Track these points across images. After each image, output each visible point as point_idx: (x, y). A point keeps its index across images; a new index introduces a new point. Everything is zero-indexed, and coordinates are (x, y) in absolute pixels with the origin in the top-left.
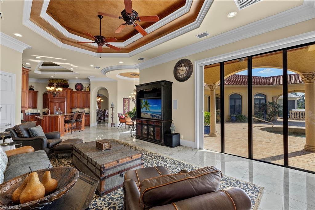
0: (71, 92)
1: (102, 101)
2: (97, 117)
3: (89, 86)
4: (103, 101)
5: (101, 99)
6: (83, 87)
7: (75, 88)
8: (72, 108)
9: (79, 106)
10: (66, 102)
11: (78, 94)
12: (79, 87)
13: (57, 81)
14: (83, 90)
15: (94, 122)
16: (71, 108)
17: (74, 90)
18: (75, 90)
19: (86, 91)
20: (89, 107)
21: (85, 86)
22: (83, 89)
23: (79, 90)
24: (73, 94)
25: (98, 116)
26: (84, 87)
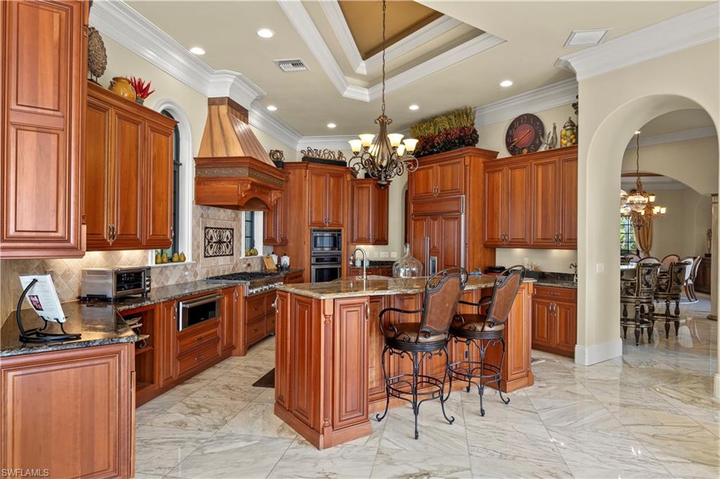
0: (486, 166)
1: (656, 210)
2: (624, 301)
3: (574, 120)
4: (663, 210)
5: (657, 203)
6: (543, 135)
7: (508, 144)
8: (491, 247)
9: (519, 234)
10: (463, 216)
11: (518, 173)
12: (524, 135)
13: (435, 125)
14: (542, 149)
15: (604, 337)
16: (486, 246)
17: (504, 153)
18: (507, 155)
19: (558, 147)
20: (571, 244)
21: (553, 122)
22: (541, 143)
23: (525, 151)
24: (496, 175)
25: (633, 298)
26: (549, 129)
